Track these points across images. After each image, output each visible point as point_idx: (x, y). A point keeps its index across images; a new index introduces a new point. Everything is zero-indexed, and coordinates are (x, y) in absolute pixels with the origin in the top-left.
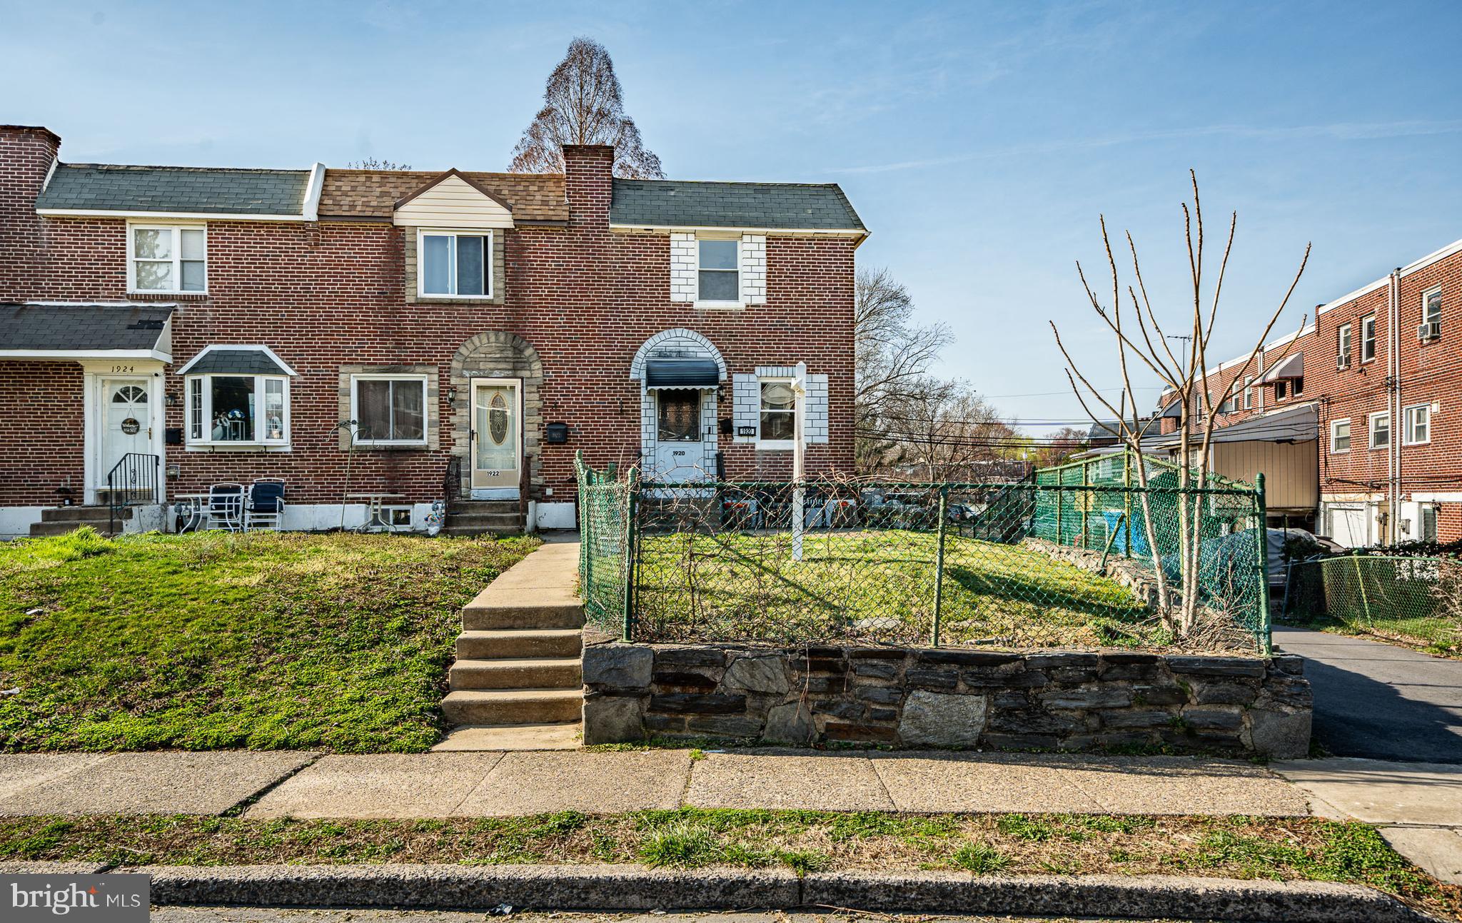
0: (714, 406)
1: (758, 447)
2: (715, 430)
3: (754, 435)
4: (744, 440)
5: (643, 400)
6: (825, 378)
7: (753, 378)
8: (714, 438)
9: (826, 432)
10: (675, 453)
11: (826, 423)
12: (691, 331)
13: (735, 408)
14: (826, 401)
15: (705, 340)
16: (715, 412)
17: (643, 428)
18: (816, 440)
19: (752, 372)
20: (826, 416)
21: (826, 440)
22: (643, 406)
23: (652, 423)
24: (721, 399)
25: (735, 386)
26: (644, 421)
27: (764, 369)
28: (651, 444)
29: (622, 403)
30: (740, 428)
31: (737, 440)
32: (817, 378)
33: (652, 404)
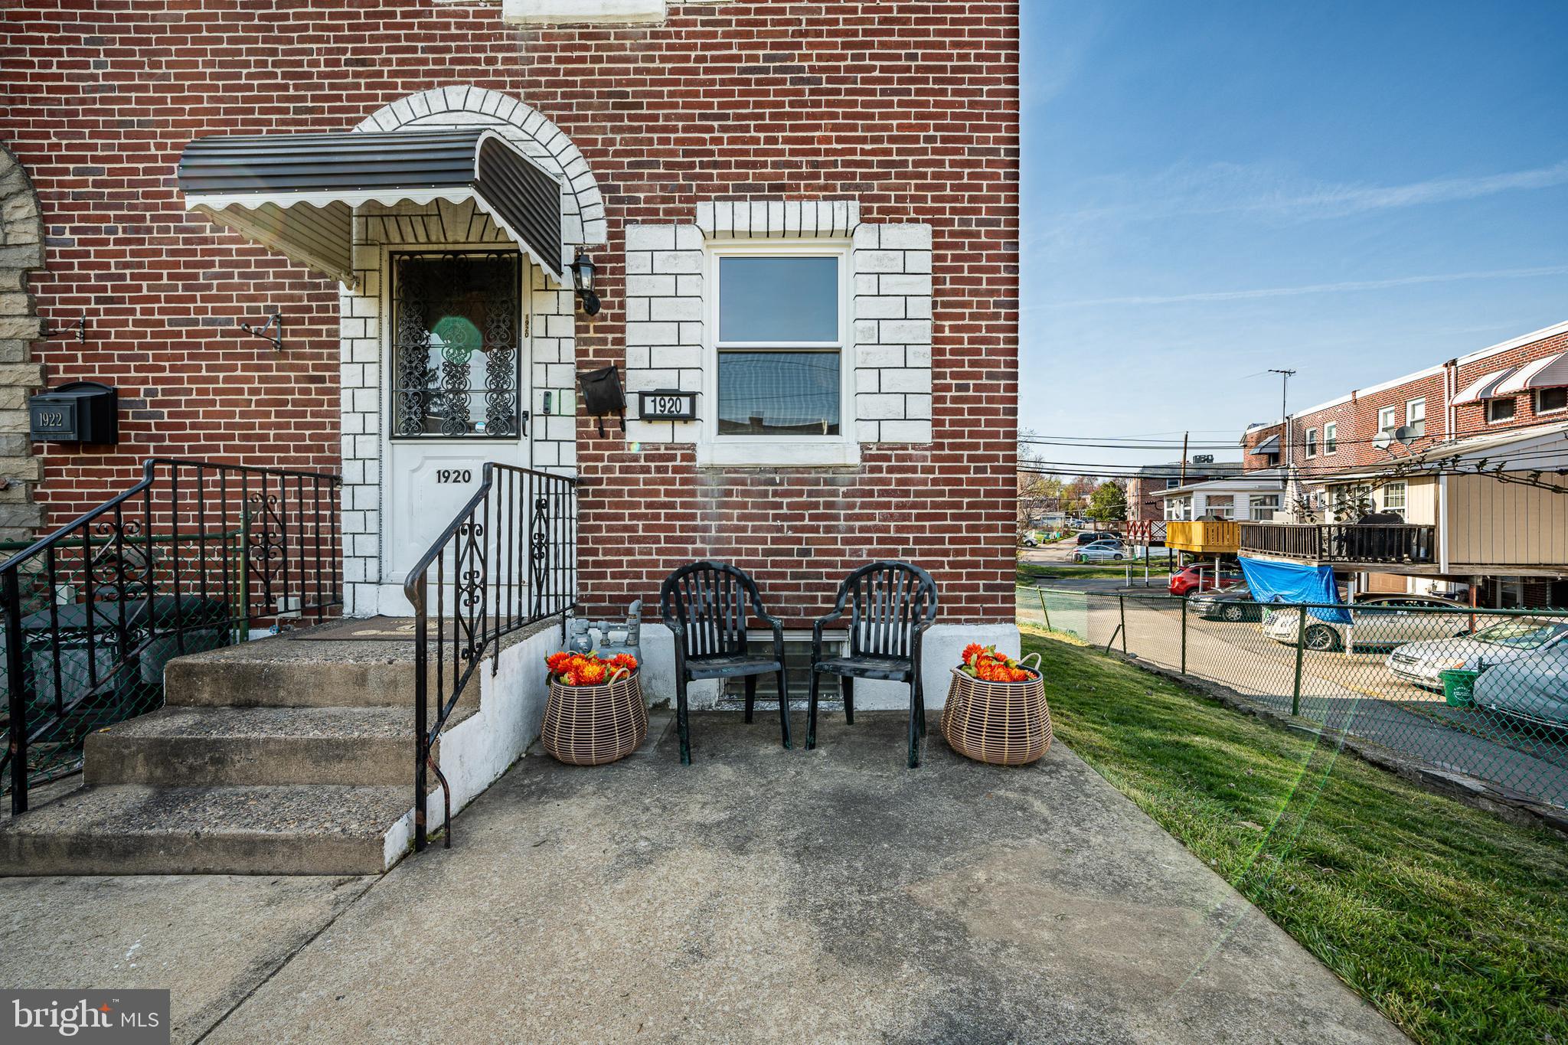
0: (566, 326)
1: (703, 458)
2: (569, 402)
3: (690, 418)
4: (660, 433)
5: (344, 311)
6: (921, 235)
7: (688, 236)
8: (564, 427)
9: (922, 407)
10: (443, 476)
11: (924, 381)
12: (494, 95)
13: (634, 334)
14: (922, 307)
15: (537, 118)
16: (569, 348)
17: (345, 396)
18: (894, 433)
19: (688, 217)
20: (923, 356)
21: (922, 433)
22: (347, 328)
23: (372, 380)
24: (588, 303)
25: (634, 263)
26: (348, 375)
27: (724, 208)
28: (368, 447)
29: (282, 321)
30: (643, 395)
31: (639, 435)
32: (896, 234)
33: (372, 324)
